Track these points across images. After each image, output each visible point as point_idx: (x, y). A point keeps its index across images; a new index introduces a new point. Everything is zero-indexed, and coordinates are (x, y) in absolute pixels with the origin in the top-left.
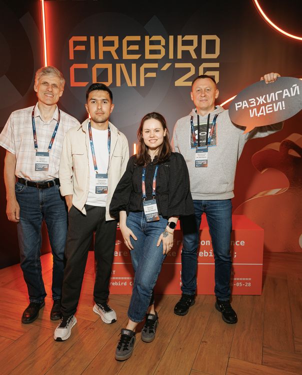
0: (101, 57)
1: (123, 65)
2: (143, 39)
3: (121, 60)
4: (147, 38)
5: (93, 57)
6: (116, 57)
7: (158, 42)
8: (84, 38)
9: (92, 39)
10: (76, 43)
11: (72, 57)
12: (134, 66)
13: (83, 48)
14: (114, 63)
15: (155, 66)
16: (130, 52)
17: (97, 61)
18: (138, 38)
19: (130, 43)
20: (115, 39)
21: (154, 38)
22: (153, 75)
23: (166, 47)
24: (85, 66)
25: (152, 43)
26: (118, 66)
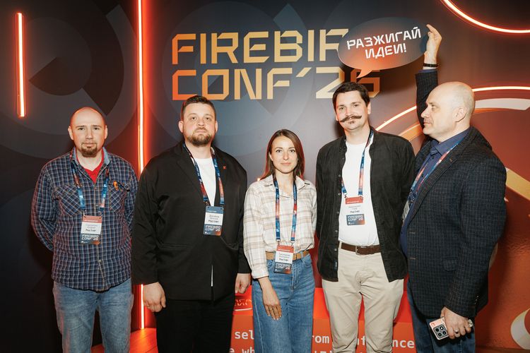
0: (214, 60)
1: (244, 72)
2: (272, 37)
3: (241, 65)
4: (277, 34)
5: (203, 60)
6: (234, 60)
7: (293, 40)
8: (192, 37)
9: (203, 36)
10: (181, 43)
11: (175, 61)
12: (259, 72)
13: (190, 49)
14: (232, 68)
15: (289, 71)
16: (253, 54)
17: (209, 65)
18: (265, 34)
19: (253, 41)
20: (234, 36)
21: (287, 34)
22: (286, 83)
23: (304, 45)
24: (193, 73)
25: (284, 40)
26: (237, 72)
